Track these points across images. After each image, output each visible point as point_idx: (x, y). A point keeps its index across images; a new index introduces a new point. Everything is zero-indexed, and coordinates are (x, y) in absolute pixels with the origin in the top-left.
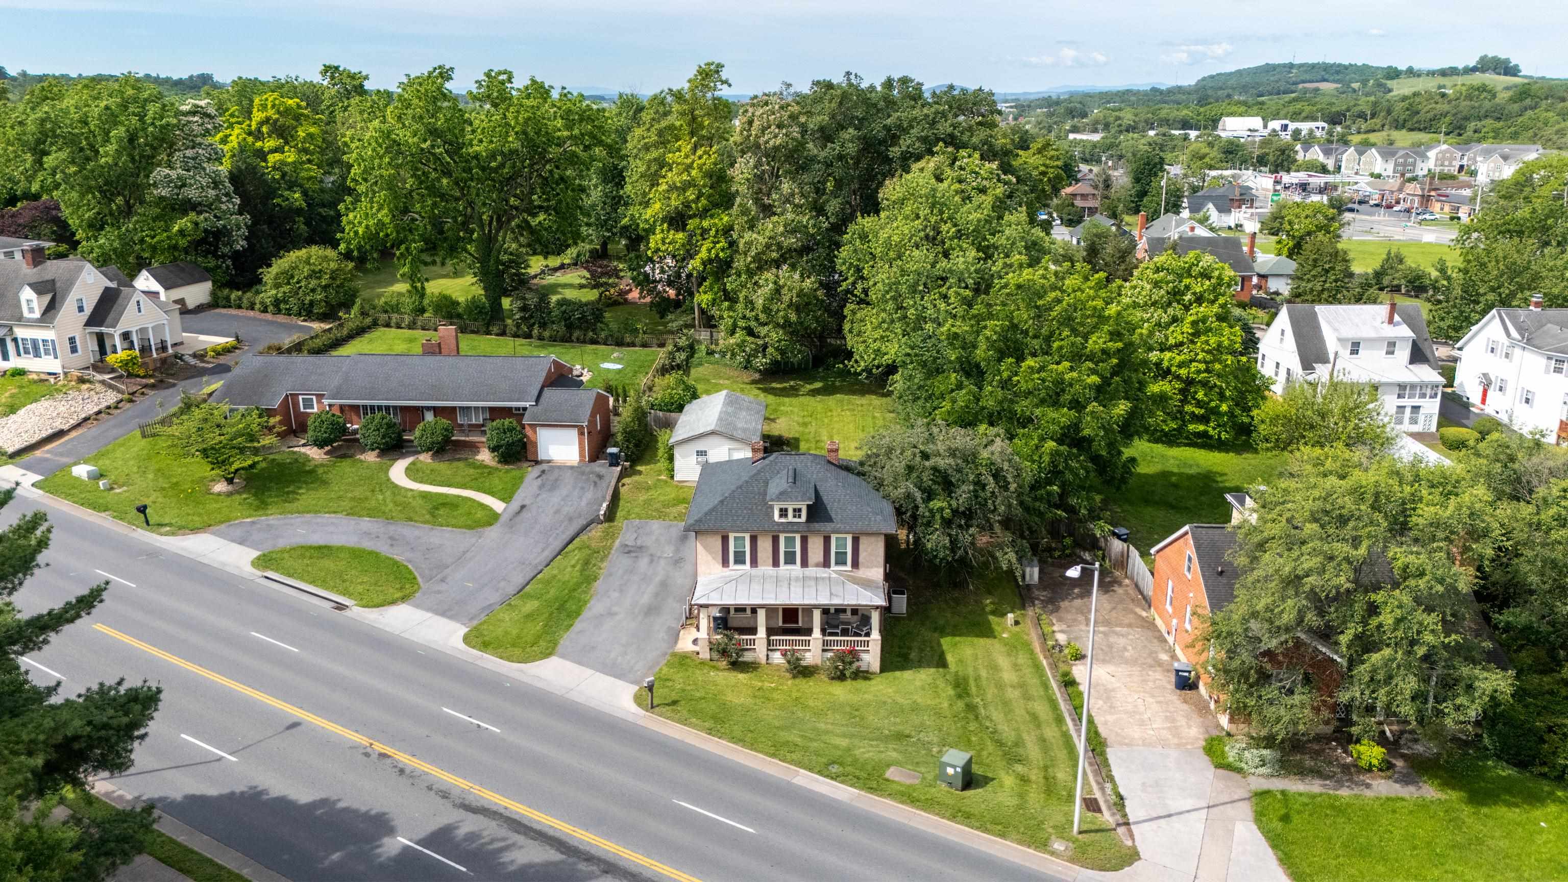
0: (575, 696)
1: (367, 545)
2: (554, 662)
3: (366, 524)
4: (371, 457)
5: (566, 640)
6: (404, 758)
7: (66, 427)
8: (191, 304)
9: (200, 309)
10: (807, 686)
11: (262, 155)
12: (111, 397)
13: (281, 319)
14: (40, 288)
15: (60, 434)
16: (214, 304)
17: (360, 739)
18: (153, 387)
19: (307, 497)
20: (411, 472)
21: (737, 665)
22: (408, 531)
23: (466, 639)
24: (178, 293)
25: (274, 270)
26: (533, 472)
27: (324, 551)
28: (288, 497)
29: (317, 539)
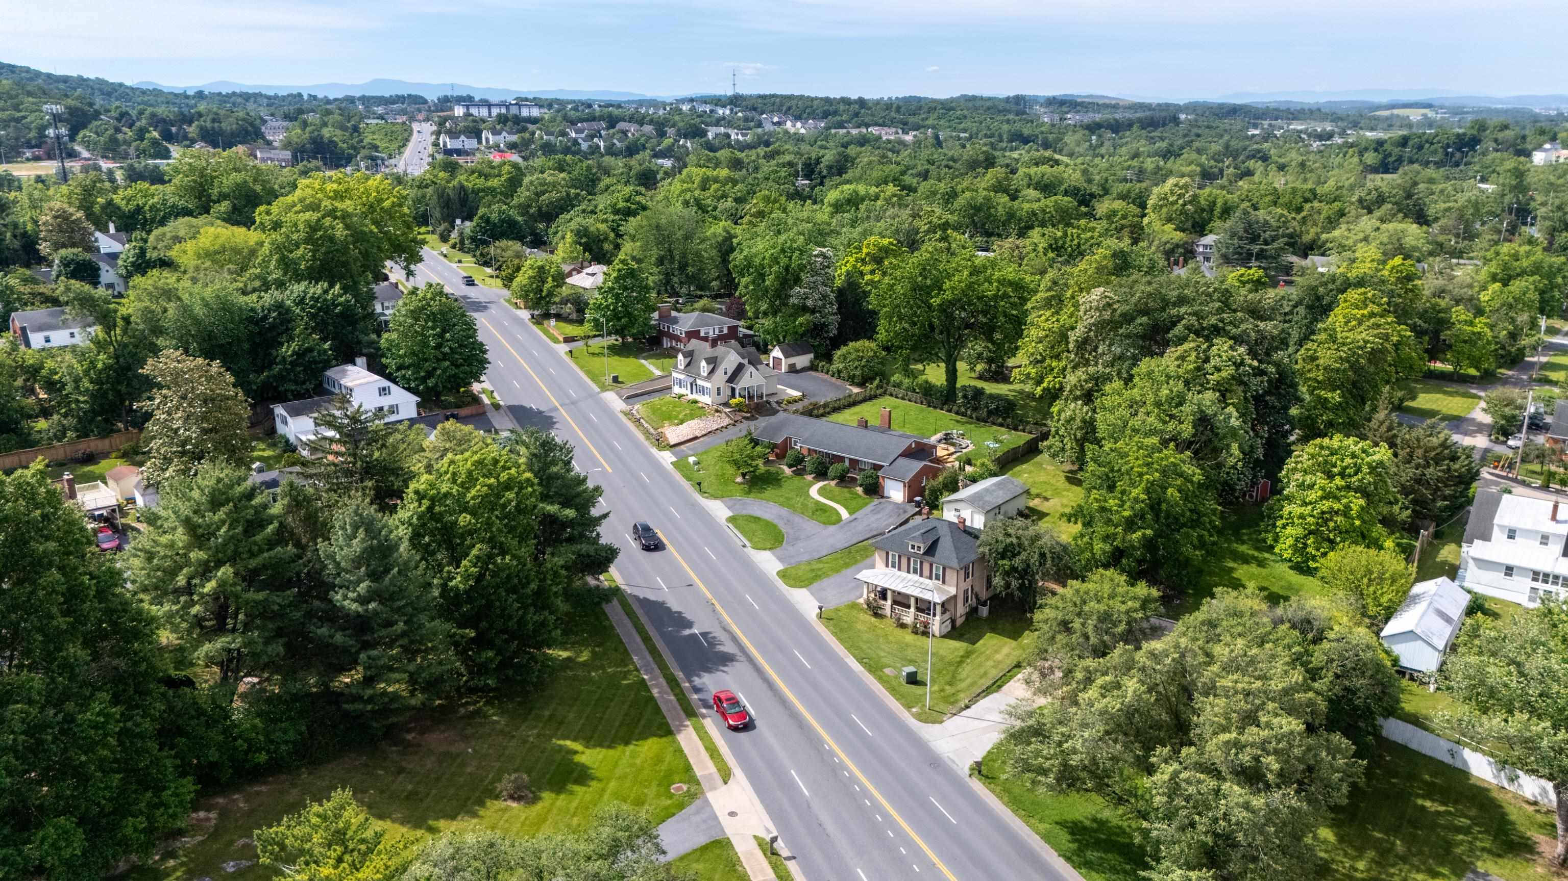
0: (798, 606)
1: (776, 522)
2: (804, 591)
3: (784, 512)
4: (809, 478)
5: (815, 585)
6: (718, 607)
7: (698, 433)
8: (799, 367)
9: (804, 370)
10: (899, 632)
11: (862, 274)
12: (727, 421)
13: (839, 382)
14: (709, 361)
15: (696, 438)
16: (812, 367)
17: (709, 596)
18: (747, 418)
19: (770, 492)
20: (821, 492)
21: (876, 615)
22: (797, 519)
23: (778, 573)
24: (792, 360)
25: (839, 353)
26: (876, 501)
27: (757, 519)
28: (762, 490)
29: (758, 513)
